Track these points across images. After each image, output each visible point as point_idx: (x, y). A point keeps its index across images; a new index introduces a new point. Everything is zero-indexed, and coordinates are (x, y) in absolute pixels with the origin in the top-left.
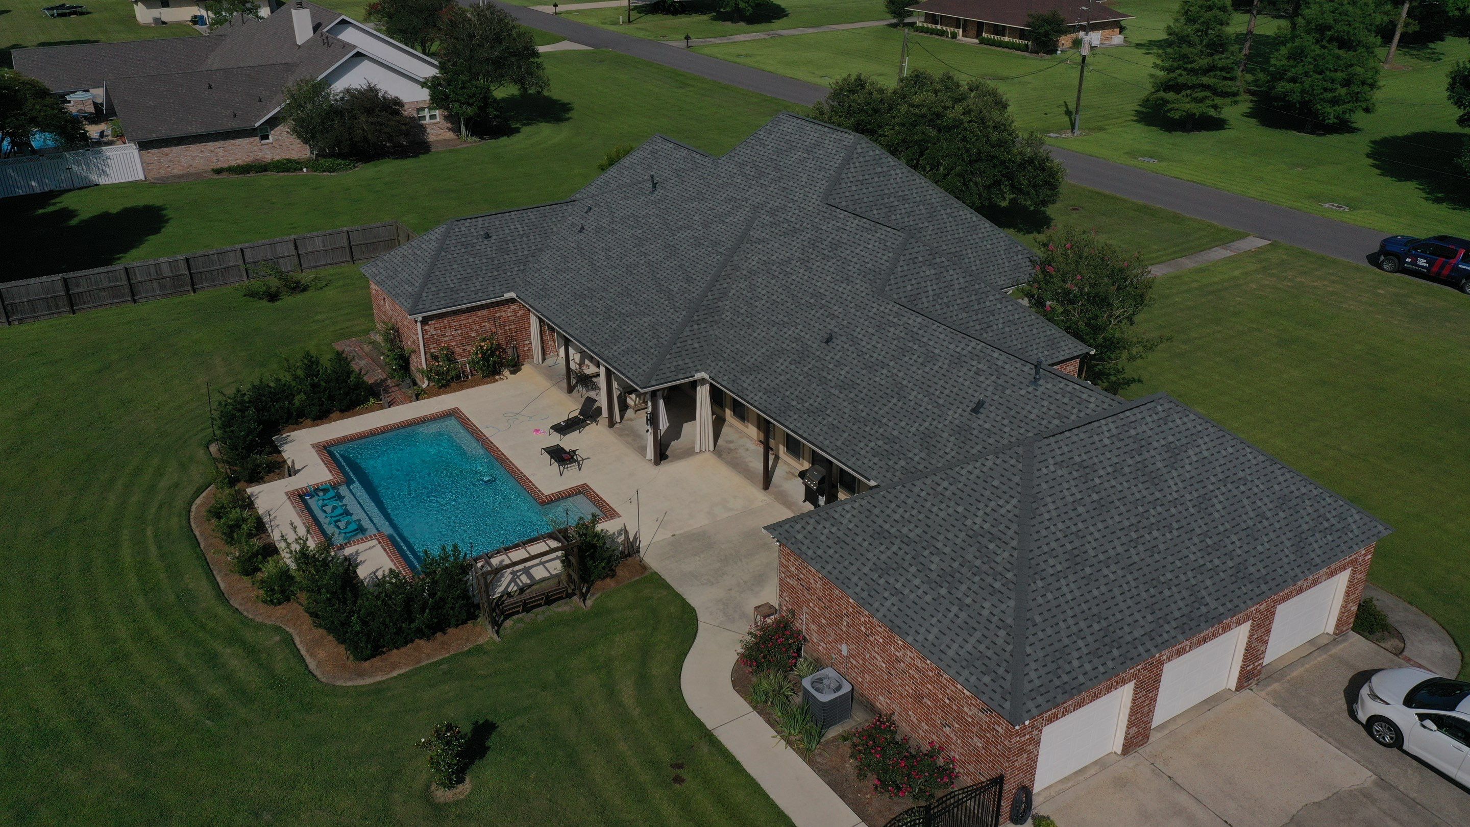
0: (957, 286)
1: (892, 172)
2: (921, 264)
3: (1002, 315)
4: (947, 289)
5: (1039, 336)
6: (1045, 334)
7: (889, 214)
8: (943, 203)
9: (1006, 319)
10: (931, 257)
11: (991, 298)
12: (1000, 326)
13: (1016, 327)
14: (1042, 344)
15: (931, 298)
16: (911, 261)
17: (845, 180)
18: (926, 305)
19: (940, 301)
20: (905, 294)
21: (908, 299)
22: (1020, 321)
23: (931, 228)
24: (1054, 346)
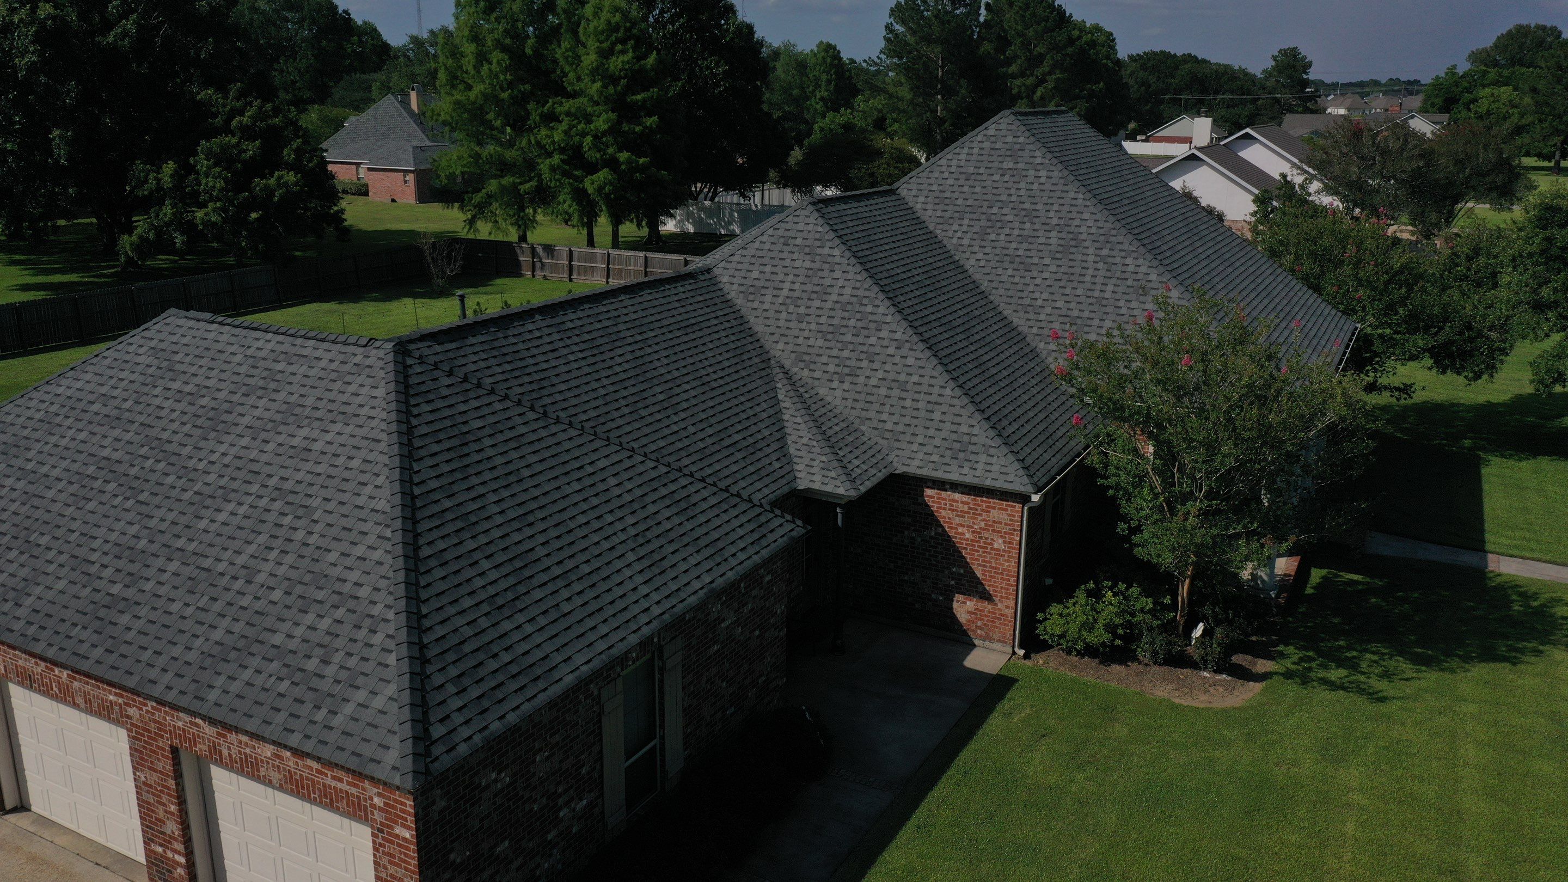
1: (1031, 173)
2: (795, 249)
3: (888, 367)
4: (814, 296)
5: (941, 426)
6: (954, 428)
7: (989, 230)
8: (1102, 238)
9: (892, 376)
10: (818, 243)
11: (884, 334)
12: (874, 381)
13: (904, 395)
14: (937, 442)
15: (780, 300)
16: (782, 240)
17: (944, 169)
18: (766, 306)
19: (791, 309)
20: (743, 281)
21: (742, 289)
22: (917, 388)
23: (1053, 268)
24: (961, 455)
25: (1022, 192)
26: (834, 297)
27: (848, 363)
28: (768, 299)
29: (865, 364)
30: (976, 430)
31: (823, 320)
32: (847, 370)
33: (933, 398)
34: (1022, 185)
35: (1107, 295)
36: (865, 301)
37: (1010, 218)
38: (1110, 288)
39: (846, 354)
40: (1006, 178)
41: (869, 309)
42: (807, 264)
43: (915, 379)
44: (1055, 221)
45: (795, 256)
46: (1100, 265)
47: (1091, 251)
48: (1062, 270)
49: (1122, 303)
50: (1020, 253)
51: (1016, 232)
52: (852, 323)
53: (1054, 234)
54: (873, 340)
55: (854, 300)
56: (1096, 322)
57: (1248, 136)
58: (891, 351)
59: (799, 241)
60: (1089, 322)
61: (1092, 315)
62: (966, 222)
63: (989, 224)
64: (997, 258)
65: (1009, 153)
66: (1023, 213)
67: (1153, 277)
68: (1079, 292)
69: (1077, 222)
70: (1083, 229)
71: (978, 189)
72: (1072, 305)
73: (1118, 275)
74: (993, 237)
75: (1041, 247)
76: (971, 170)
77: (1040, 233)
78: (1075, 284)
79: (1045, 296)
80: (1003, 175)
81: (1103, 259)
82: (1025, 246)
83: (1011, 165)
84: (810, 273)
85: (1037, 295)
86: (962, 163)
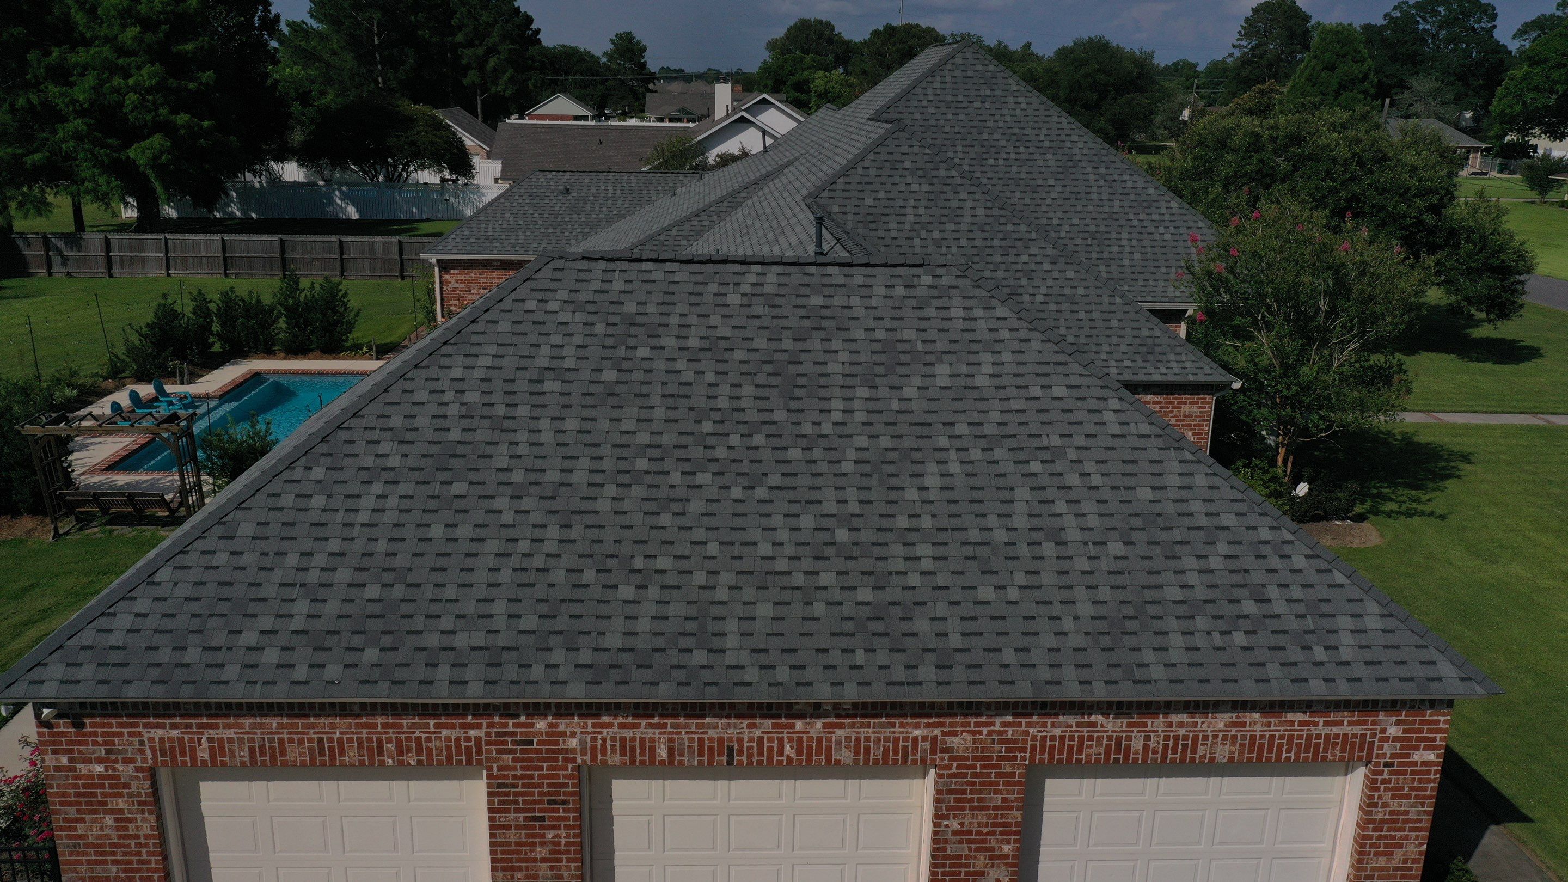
0: (968, 219)
1: (1010, 99)
6: (1136, 333)
7: (985, 156)
8: (1095, 158)
9: (1056, 290)
10: (931, 166)
11: (1034, 251)
12: (1039, 298)
13: (1075, 308)
14: (1123, 348)
15: (908, 227)
16: (887, 164)
17: (921, 97)
18: (894, 234)
19: (924, 234)
20: (857, 210)
21: (859, 218)
33: (1105, 307)
36: (1003, 220)
41: (1010, 227)
42: (926, 187)
43: (1081, 291)
44: (1047, 144)
45: (909, 180)
46: (1102, 183)
47: (1089, 170)
48: (1068, 189)
49: (1131, 216)
50: (1023, 175)
51: (1013, 156)
52: (996, 242)
53: (1049, 156)
54: (1024, 258)
56: (1114, 235)
57: (764, 102)
65: (982, 81)
66: (1014, 138)
67: (1151, 191)
68: (1090, 208)
69: (1068, 144)
70: (1076, 150)
71: (962, 117)
72: (1088, 221)
73: (1120, 191)
74: (991, 162)
75: (1042, 169)
76: (949, 98)
77: (1037, 156)
78: (1084, 202)
79: (1059, 214)
80: (983, 102)
81: (1102, 177)
82: (1025, 169)
83: (988, 92)
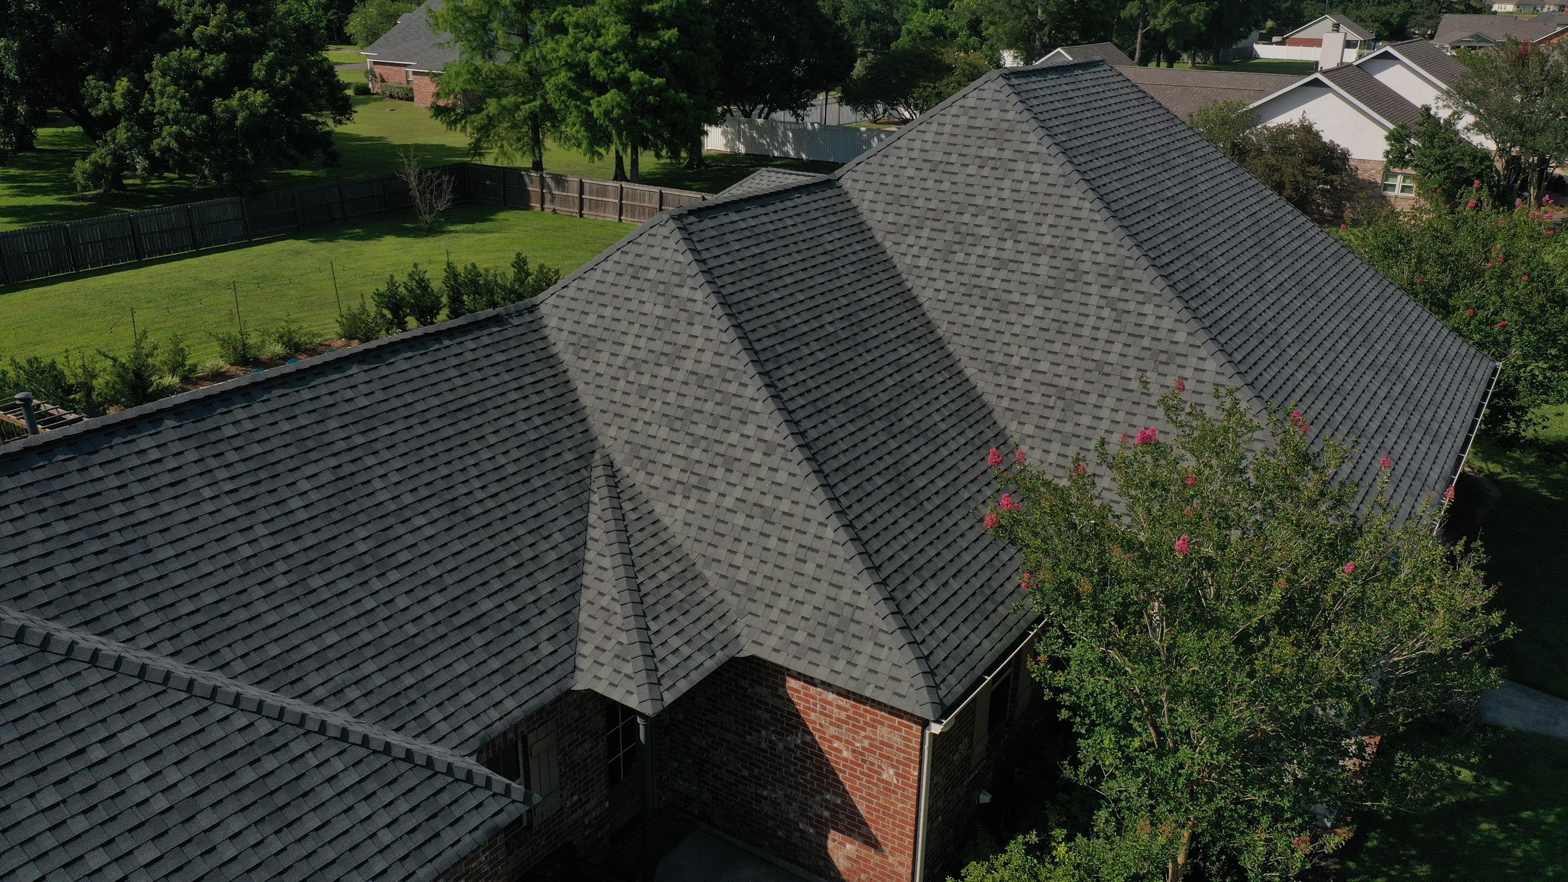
2: (646, 285)
3: (750, 482)
4: (663, 360)
5: (815, 586)
6: (833, 592)
7: (956, 248)
8: (1112, 271)
9: (754, 497)
10: (676, 280)
11: (750, 429)
12: (729, 502)
13: (768, 529)
14: (806, 610)
15: (619, 361)
16: (630, 270)
17: (903, 153)
18: (601, 368)
19: (632, 376)
20: (575, 328)
21: (573, 339)
22: (787, 521)
23: (1038, 311)
24: (838, 638)
25: (1006, 194)
26: (688, 365)
27: (697, 468)
28: (604, 357)
29: (719, 473)
30: (862, 601)
31: (671, 398)
32: (694, 480)
33: (807, 540)
34: (1007, 184)
35: (1113, 358)
36: (730, 376)
37: (985, 231)
38: (1117, 348)
39: (696, 454)
40: (986, 172)
41: (733, 388)
42: (659, 310)
43: (785, 506)
44: (1047, 240)
45: (645, 296)
46: (1106, 313)
47: (1094, 289)
48: (1051, 314)
49: (1132, 373)
50: (996, 284)
51: (993, 253)
52: (709, 407)
53: (1044, 259)
54: (734, 438)
55: (714, 372)
56: (1093, 399)
57: (1386, 55)
58: (756, 457)
59: (652, 274)
60: (1083, 398)
61: (1088, 388)
62: (926, 233)
63: (957, 238)
64: (963, 290)
65: (992, 134)
66: (1005, 225)
67: (1181, 336)
68: (1073, 350)
69: (1078, 244)
70: (1086, 255)
71: (946, 186)
72: (1061, 370)
73: (1130, 329)
74: (960, 257)
75: (1025, 278)
76: (938, 157)
77: (1026, 257)
78: (1067, 338)
79: (1025, 352)
80: (981, 167)
81: (1111, 303)
82: (1003, 274)
83: (993, 152)
84: (662, 324)
85: (1013, 349)
86: (928, 146)
